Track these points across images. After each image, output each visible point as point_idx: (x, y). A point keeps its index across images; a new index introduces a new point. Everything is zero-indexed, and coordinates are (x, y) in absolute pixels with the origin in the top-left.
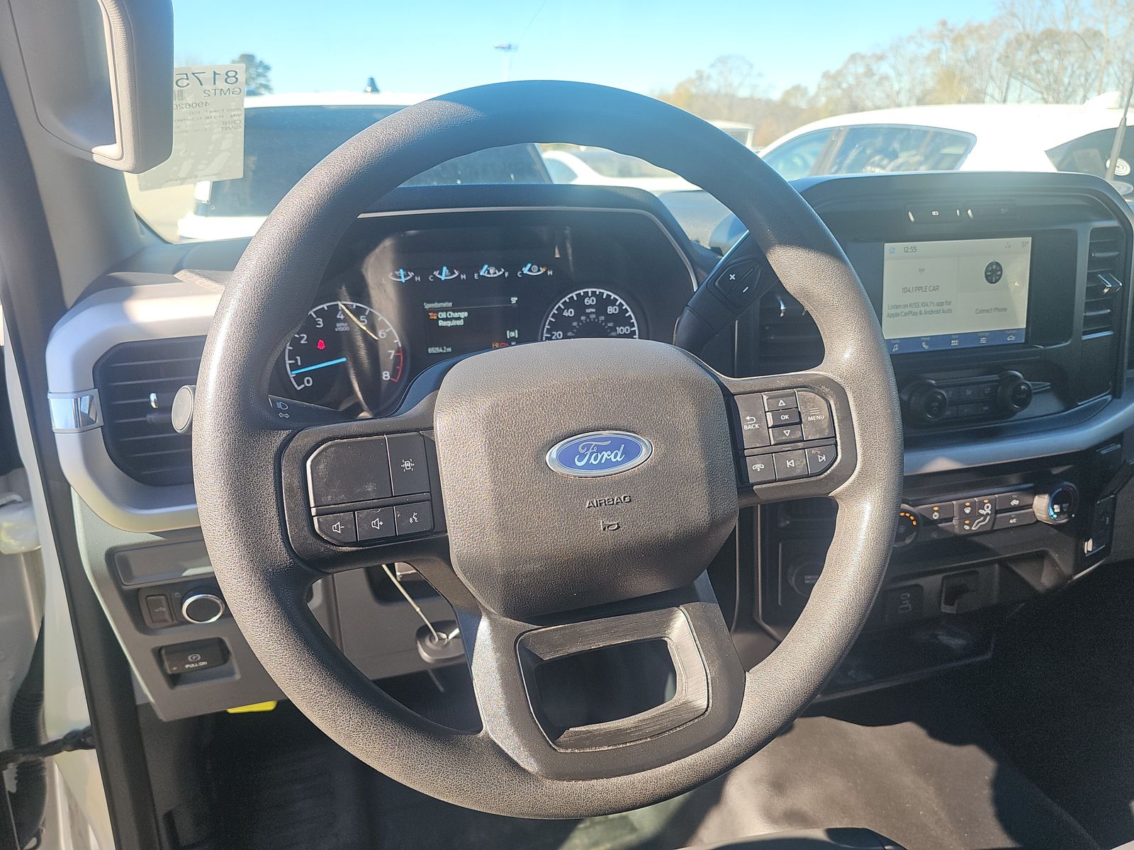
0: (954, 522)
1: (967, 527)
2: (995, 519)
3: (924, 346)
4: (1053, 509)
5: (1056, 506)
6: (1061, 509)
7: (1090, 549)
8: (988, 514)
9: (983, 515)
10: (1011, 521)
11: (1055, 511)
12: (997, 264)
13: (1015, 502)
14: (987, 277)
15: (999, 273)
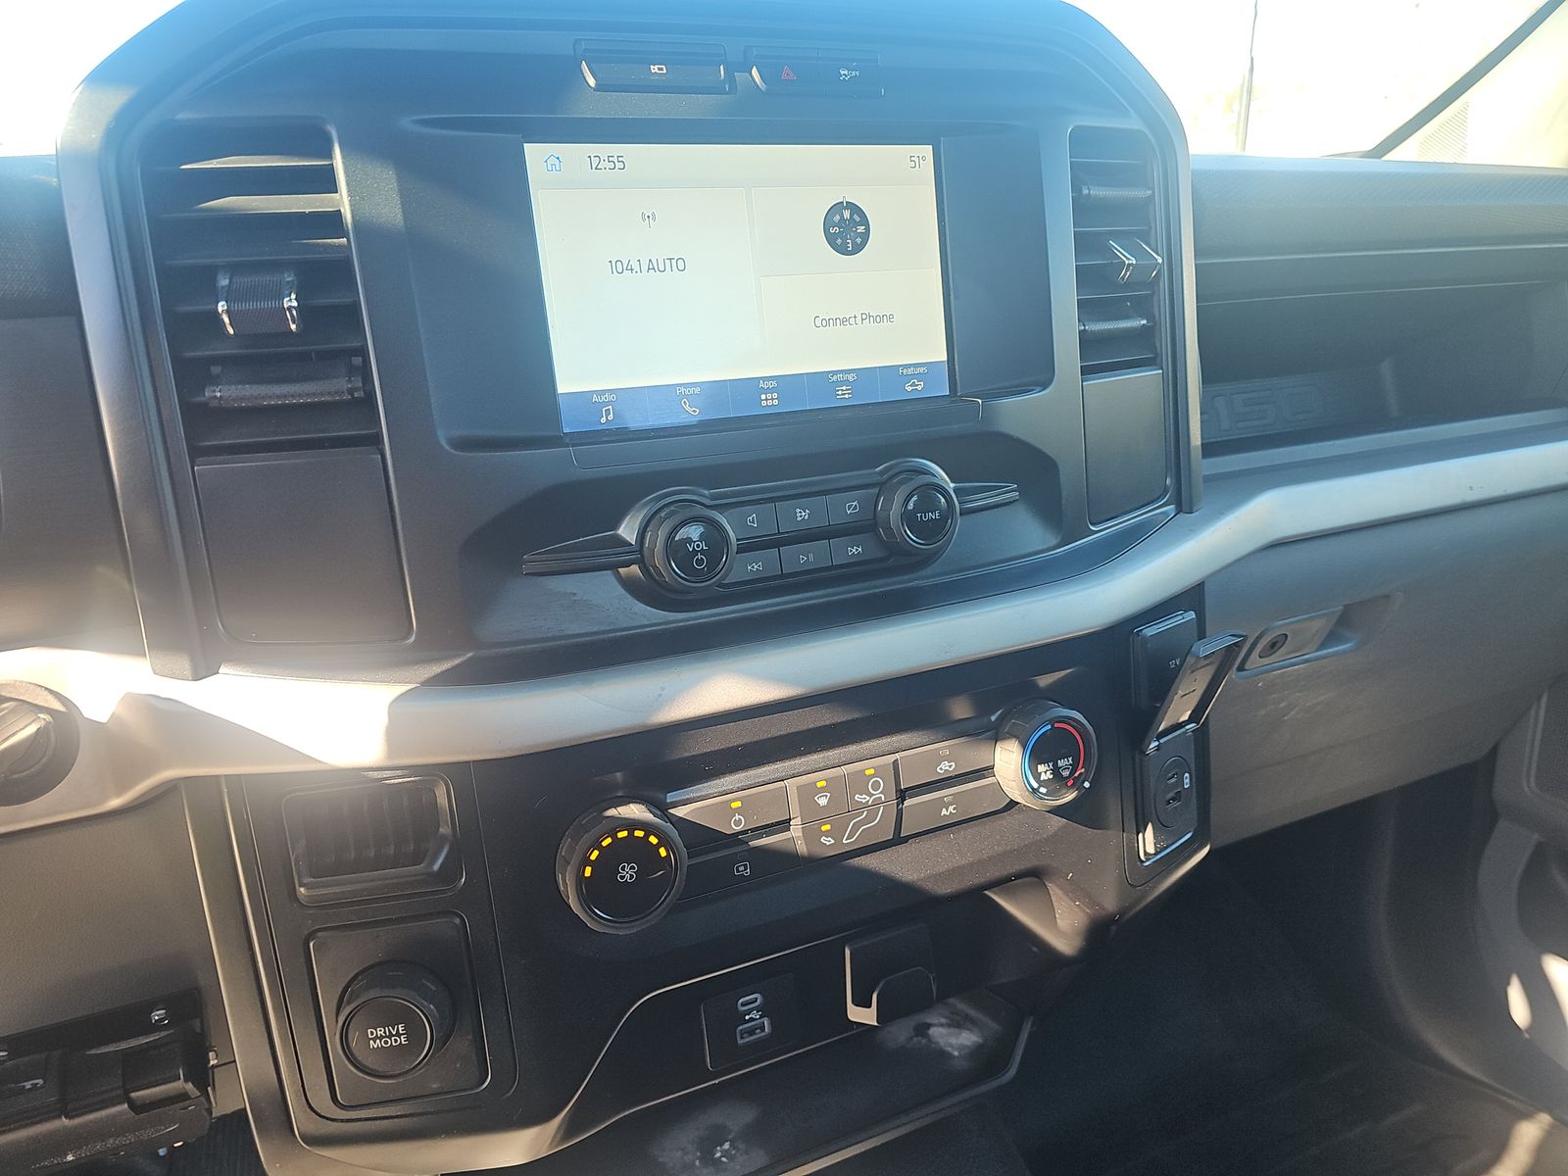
0: (796, 830)
1: (828, 841)
2: (900, 813)
3: (687, 408)
4: (1037, 776)
5: (1041, 768)
6: (1056, 771)
7: (1151, 849)
8: (877, 803)
9: (866, 806)
10: (944, 812)
11: (1043, 777)
12: (854, 208)
13: (946, 768)
14: (831, 240)
15: (861, 229)
